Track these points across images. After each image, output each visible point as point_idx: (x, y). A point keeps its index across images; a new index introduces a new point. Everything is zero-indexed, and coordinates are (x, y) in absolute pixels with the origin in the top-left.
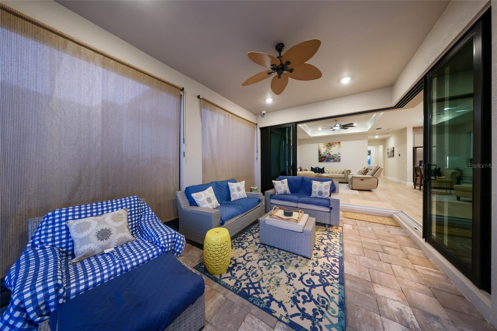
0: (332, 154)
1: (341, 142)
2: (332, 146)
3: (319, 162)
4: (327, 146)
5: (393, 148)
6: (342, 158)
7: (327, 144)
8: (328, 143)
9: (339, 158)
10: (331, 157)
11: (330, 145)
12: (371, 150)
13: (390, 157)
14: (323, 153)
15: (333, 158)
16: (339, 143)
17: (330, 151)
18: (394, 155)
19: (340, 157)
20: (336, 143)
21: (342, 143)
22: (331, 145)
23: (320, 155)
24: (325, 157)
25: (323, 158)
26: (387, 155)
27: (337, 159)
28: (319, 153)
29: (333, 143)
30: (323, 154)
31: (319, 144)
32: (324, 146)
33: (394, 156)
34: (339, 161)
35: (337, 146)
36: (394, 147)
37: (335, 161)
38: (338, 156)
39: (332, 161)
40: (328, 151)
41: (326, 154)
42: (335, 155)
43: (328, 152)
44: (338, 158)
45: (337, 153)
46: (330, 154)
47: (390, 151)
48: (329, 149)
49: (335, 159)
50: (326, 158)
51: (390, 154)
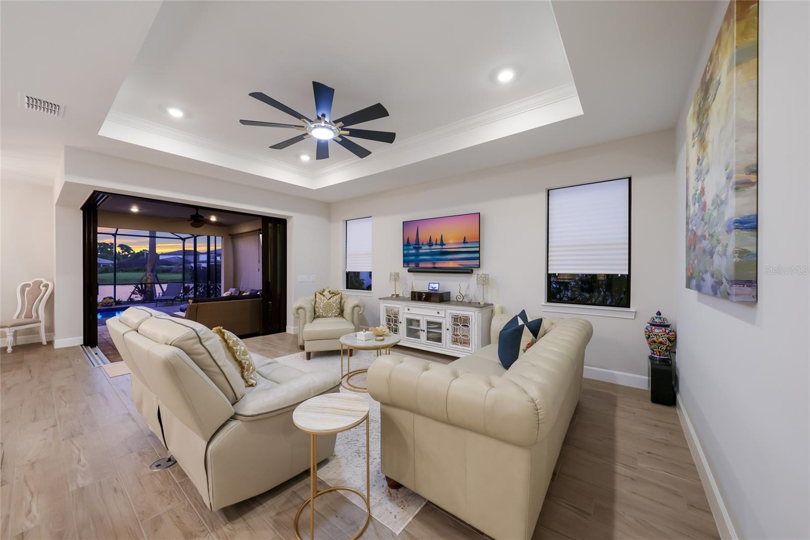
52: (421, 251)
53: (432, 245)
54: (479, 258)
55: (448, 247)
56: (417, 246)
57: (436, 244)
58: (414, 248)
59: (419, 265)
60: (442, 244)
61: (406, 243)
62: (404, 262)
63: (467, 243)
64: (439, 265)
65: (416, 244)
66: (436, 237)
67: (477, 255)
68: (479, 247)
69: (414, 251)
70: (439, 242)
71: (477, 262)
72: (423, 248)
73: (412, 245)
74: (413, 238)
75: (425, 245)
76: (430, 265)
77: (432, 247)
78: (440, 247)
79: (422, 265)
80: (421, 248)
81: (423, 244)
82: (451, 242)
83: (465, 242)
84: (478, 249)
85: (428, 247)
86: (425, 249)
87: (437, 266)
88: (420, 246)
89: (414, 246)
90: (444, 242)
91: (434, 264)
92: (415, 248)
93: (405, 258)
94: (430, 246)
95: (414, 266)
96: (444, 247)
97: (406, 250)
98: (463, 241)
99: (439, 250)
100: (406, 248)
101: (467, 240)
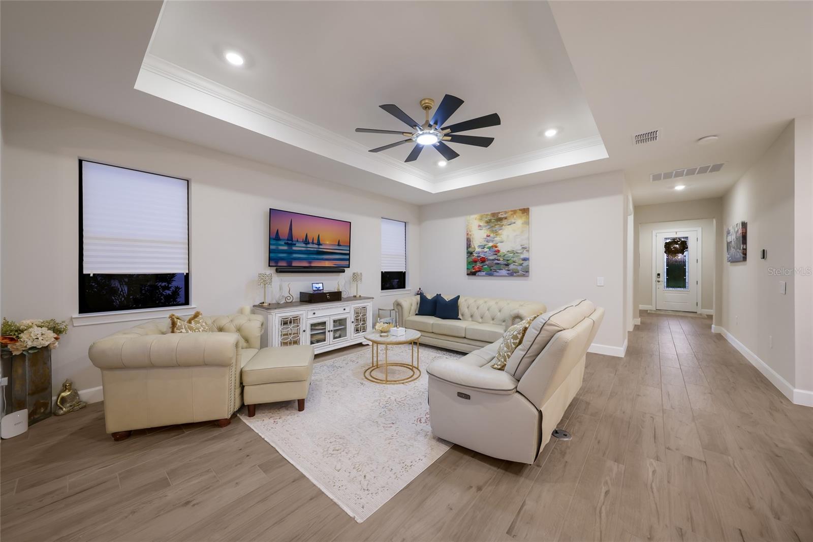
0: (503, 248)
1: (530, 208)
2: (505, 222)
3: (468, 274)
4: (488, 222)
5: (744, 225)
6: (533, 265)
7: (489, 218)
8: (493, 215)
9: (525, 264)
10: (501, 262)
11: (496, 221)
12: (687, 238)
13: (733, 261)
14: (479, 246)
15: (507, 265)
16: (525, 211)
17: (498, 239)
18: (745, 254)
19: (525, 259)
20: (515, 212)
21: (534, 211)
22: (500, 219)
23: (470, 254)
24: (483, 260)
25: (479, 265)
26: (726, 256)
27: (519, 268)
28: (467, 248)
29: (506, 213)
30: (478, 250)
31: (468, 217)
32: (481, 224)
33: (745, 259)
34: (525, 273)
35: (519, 221)
36: (745, 220)
37: (512, 274)
38: (522, 256)
39: (504, 272)
40: (493, 241)
41: (486, 250)
42: (513, 252)
43: (491, 244)
44: (521, 265)
45: (518, 248)
46: (498, 251)
47: (732, 238)
48: (496, 232)
49: (512, 267)
50: (487, 263)
51: (733, 250)
52: (294, 248)
53: (309, 243)
54: (349, 260)
55: (323, 248)
56: (290, 242)
57: (313, 243)
58: (285, 243)
59: (291, 264)
60: (319, 244)
61: (274, 236)
62: (270, 259)
63: (341, 245)
64: (315, 264)
65: (288, 240)
66: (313, 235)
67: (347, 257)
68: (350, 250)
69: (285, 248)
70: (316, 241)
71: (347, 263)
72: (297, 245)
73: (284, 240)
74: (284, 231)
75: (300, 242)
76: (305, 264)
77: (309, 246)
78: (316, 246)
79: (295, 264)
80: (295, 244)
81: (297, 241)
82: (328, 243)
83: (339, 245)
84: (348, 252)
85: (304, 245)
86: (299, 247)
87: (313, 265)
88: (294, 243)
89: (286, 242)
90: (321, 242)
91: (310, 263)
92: (287, 244)
93: (272, 255)
94: (306, 244)
95: (285, 265)
96: (321, 247)
97: (273, 245)
98: (337, 244)
99: (316, 249)
100: (273, 242)
101: (341, 244)
